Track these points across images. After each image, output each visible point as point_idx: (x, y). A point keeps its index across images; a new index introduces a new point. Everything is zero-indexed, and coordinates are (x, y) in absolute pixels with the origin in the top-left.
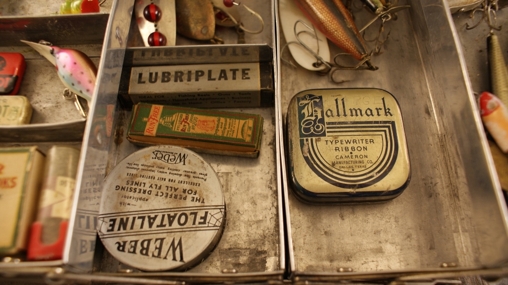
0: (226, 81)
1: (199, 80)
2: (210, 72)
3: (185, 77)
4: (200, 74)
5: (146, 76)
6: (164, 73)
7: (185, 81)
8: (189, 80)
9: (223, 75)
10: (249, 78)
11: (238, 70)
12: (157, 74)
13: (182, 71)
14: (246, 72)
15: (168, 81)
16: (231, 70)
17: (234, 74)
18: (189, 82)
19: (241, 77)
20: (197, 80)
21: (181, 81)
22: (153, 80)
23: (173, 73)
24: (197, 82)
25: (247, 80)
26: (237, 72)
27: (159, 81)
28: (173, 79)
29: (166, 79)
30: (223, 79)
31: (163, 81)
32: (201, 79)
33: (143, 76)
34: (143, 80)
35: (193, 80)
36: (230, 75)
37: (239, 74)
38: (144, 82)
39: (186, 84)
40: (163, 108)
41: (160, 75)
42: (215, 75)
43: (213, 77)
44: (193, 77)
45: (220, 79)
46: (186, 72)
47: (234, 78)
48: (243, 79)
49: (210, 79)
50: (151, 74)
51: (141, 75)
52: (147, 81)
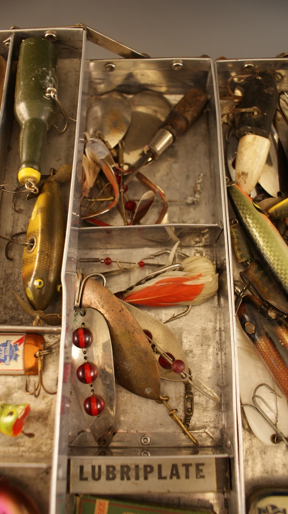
0: (178, 481)
1: (149, 479)
2: (160, 467)
3: (132, 473)
4: (149, 469)
5: (88, 469)
6: (108, 467)
7: (133, 479)
8: (137, 478)
9: (174, 472)
10: (203, 477)
11: (190, 465)
12: (100, 467)
13: (129, 464)
14: (201, 467)
15: (114, 478)
16: (184, 465)
17: (187, 471)
18: (137, 482)
19: (194, 475)
20: (146, 478)
21: (128, 479)
22: (97, 477)
23: (118, 468)
24: (146, 481)
25: (201, 480)
26: (190, 468)
27: (103, 477)
28: (118, 476)
29: (111, 476)
30: (174, 478)
31: (108, 478)
32: (150, 476)
33: (85, 470)
34: (85, 476)
35: (142, 478)
36: (182, 471)
37: (192, 470)
38: (86, 479)
39: (134, 483)
40: (109, 504)
41: (104, 469)
42: (166, 472)
43: (163, 474)
44: (141, 473)
45: (171, 478)
46: (133, 467)
47: (187, 477)
48: (197, 477)
49: (160, 477)
50: (93, 467)
51: (82, 468)
52: (90, 478)
